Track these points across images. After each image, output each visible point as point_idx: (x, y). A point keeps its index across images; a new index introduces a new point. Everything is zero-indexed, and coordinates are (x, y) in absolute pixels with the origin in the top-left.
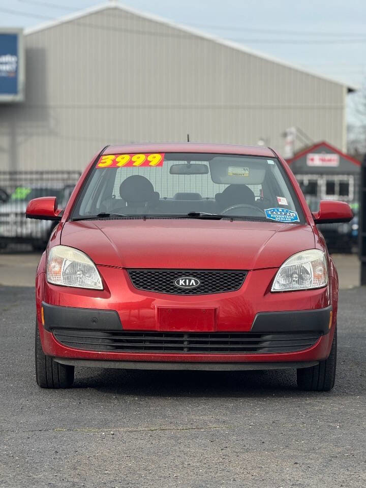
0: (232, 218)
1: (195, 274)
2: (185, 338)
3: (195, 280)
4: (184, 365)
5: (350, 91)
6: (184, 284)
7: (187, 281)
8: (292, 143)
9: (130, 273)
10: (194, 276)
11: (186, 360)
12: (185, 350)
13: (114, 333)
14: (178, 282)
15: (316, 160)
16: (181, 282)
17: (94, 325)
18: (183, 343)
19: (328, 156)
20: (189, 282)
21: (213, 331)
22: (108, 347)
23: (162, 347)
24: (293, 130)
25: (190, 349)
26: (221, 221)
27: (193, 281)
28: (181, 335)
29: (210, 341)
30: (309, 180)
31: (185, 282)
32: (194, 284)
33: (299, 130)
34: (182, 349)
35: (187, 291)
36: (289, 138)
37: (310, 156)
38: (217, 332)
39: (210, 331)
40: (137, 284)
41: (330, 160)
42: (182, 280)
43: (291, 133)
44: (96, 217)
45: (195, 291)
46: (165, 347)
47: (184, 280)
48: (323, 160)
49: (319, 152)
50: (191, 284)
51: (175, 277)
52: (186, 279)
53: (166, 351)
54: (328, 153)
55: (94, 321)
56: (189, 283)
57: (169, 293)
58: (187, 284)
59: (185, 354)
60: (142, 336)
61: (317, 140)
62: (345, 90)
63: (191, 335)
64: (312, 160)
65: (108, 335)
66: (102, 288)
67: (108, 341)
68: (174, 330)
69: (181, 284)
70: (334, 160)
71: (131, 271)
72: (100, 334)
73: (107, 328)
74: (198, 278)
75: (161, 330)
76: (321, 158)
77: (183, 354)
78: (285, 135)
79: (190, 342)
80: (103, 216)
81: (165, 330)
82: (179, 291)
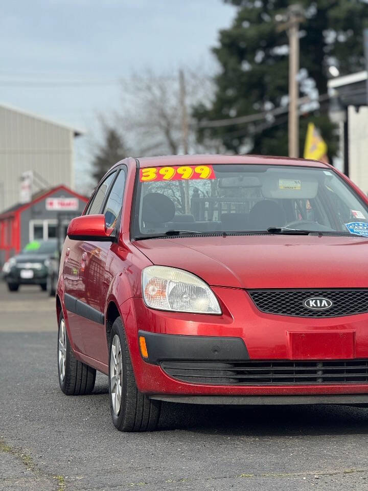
0: (321, 234)
1: (325, 294)
2: (320, 367)
3: (326, 301)
4: (318, 398)
5: (77, 134)
6: (315, 306)
7: (318, 301)
8: (30, 187)
9: (252, 295)
10: (325, 296)
11: (322, 393)
12: (320, 380)
13: (237, 364)
14: (308, 303)
15: (55, 204)
16: (312, 303)
17: (216, 355)
18: (316, 373)
19: (67, 200)
20: (321, 303)
21: (352, 358)
22: (231, 380)
23: (293, 378)
24: (30, 173)
25: (325, 379)
26: (309, 236)
27: (324, 302)
28: (314, 364)
29: (346, 370)
30: (49, 225)
31: (316, 303)
32: (327, 305)
33: (35, 174)
34: (314, 379)
35: (319, 314)
36: (26, 183)
37: (49, 200)
38: (355, 359)
39: (348, 358)
40: (261, 307)
41: (69, 204)
42: (312, 300)
43: (28, 177)
44: (163, 235)
45: (328, 313)
46: (296, 378)
47: (314, 301)
48: (62, 204)
49: (58, 196)
50: (323, 305)
51: (304, 298)
52: (316, 300)
53: (298, 383)
54: (67, 196)
55: (216, 351)
56: (321, 305)
57: (299, 316)
58: (319, 305)
59: (319, 385)
60: (270, 366)
61: (55, 183)
62: (71, 135)
63: (326, 363)
64: (51, 204)
65: (230, 366)
66: (220, 312)
67: (231, 373)
68: (309, 358)
69: (311, 306)
70: (73, 204)
71: (252, 292)
72: (221, 365)
73: (231, 358)
74: (329, 298)
75: (295, 359)
76: (60, 201)
77: (318, 385)
78: (23, 179)
79: (325, 372)
80: (172, 234)
81: (299, 359)
82: (311, 314)
